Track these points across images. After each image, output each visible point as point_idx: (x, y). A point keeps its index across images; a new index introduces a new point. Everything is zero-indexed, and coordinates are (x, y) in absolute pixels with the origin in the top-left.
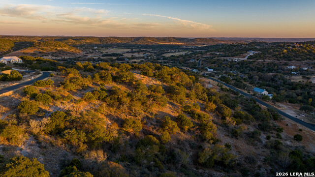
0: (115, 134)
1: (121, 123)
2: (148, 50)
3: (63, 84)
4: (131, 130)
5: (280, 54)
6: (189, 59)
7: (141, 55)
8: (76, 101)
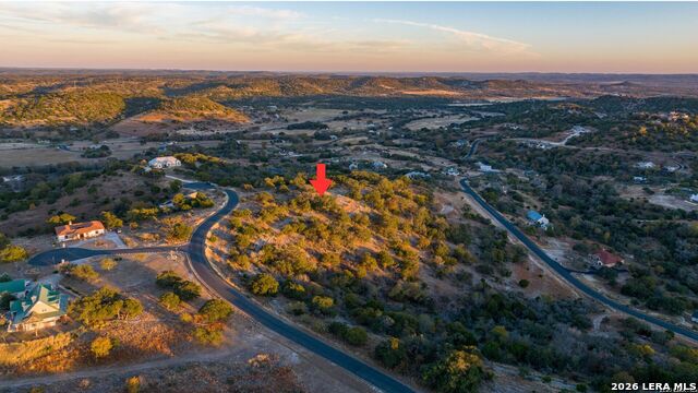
0: (315, 266)
1: (320, 257)
2: (378, 112)
3: (261, 215)
4: (329, 265)
5: (631, 137)
6: (455, 138)
7: (363, 125)
8: (277, 235)
